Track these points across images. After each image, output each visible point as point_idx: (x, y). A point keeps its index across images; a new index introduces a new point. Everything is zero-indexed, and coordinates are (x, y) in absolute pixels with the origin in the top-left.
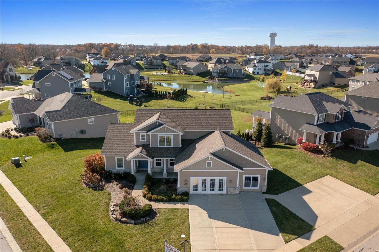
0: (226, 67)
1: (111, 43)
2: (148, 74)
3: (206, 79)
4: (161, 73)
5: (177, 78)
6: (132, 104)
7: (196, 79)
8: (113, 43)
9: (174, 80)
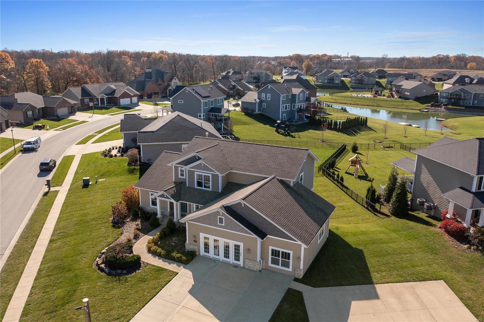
0: (462, 90)
1: (324, 54)
2: (345, 95)
3: (426, 106)
4: (363, 95)
5: (382, 102)
6: (279, 133)
7: (410, 106)
8: (326, 55)
9: (379, 105)
